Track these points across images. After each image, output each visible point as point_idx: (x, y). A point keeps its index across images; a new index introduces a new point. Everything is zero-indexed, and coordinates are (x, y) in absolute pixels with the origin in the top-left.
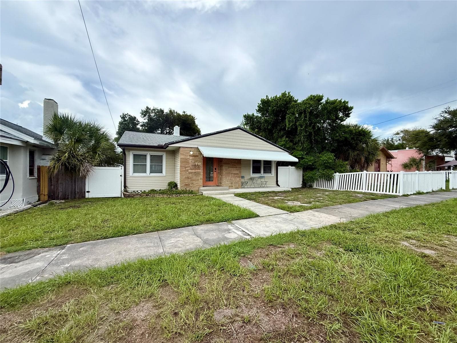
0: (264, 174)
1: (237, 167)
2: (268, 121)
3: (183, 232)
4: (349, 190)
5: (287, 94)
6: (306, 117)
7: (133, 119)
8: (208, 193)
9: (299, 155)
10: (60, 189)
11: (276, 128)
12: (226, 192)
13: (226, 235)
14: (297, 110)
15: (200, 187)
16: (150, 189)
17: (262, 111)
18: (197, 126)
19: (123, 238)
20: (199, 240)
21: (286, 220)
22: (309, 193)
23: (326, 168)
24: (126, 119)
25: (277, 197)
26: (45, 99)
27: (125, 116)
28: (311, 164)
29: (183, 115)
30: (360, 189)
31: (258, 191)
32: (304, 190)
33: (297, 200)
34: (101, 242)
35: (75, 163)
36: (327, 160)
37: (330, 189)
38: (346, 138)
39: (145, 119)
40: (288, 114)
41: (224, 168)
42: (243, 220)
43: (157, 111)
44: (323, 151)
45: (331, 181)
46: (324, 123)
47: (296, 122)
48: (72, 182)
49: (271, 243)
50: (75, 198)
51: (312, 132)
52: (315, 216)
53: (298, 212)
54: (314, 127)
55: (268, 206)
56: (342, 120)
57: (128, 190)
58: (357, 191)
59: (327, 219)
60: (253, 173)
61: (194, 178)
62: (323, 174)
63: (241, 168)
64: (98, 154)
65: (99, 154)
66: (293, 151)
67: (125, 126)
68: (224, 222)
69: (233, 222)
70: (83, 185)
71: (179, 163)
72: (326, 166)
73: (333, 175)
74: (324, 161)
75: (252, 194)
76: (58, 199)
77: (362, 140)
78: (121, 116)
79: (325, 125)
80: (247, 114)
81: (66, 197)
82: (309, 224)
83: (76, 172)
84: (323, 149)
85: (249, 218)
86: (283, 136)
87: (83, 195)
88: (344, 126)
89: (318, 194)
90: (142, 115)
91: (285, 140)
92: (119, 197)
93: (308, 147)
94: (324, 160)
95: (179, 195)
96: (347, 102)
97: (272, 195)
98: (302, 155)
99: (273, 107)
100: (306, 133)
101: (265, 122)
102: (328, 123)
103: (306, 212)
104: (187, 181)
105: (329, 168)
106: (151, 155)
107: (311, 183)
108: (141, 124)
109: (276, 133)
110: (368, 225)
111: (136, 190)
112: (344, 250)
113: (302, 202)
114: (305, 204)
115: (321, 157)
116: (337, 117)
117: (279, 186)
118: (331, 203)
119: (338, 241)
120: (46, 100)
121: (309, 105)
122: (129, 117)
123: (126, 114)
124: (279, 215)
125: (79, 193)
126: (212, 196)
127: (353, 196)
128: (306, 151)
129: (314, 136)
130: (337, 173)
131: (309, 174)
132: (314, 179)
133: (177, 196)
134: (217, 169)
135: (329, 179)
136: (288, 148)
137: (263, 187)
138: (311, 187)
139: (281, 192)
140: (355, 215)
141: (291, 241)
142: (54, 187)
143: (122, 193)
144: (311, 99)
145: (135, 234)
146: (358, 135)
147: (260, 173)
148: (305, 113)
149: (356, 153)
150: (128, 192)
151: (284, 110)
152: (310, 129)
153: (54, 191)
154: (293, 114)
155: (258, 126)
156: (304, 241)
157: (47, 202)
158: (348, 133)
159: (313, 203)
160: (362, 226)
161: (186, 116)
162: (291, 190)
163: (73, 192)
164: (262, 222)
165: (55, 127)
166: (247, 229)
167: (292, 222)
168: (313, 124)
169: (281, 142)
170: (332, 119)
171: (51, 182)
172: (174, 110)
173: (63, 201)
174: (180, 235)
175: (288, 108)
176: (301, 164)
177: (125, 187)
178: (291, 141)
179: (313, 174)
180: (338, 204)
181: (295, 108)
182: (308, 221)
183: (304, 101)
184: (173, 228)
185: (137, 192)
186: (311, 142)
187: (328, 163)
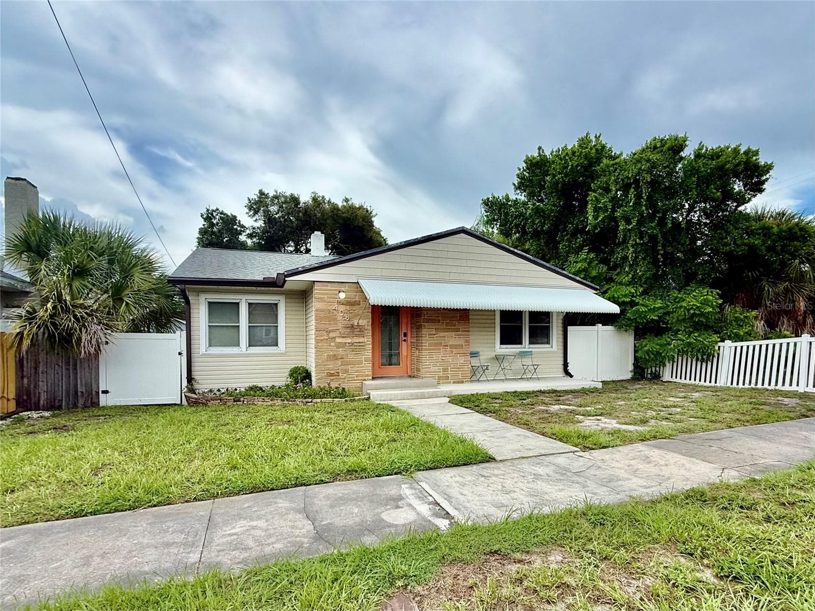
0: (532, 346)
1: (458, 330)
2: (543, 211)
3: (275, 503)
4: (759, 386)
5: (594, 140)
6: (638, 196)
7: (230, 222)
8: (382, 396)
9: (625, 296)
10: (43, 386)
11: (564, 230)
12: (428, 393)
13: (384, 516)
14: (615, 180)
15: (365, 380)
16: (247, 385)
17: (527, 186)
18: (378, 233)
19: (119, 517)
20: (308, 526)
21: (563, 472)
22: (647, 393)
23: (696, 330)
24: (215, 222)
25: (559, 404)
26: (8, 178)
27: (212, 214)
28: (656, 318)
29: (344, 207)
30: (791, 385)
31: (513, 390)
32: (637, 386)
33: (609, 415)
34: (62, 525)
35: (68, 325)
36: (698, 307)
37: (707, 384)
38: (752, 249)
39: (256, 220)
40: (594, 191)
41: (425, 332)
42: (447, 470)
43: (283, 199)
44: (689, 285)
45: (709, 364)
46: (691, 210)
47: (613, 211)
48: (68, 369)
49: (495, 548)
50: (75, 406)
51: (657, 235)
52: (649, 463)
53: (604, 447)
54: (662, 222)
55: (528, 429)
56: (742, 201)
57: (196, 386)
58: (783, 389)
59: (683, 472)
60: (502, 343)
61: (351, 357)
62: (690, 344)
63: (468, 331)
64: (124, 303)
65: (127, 303)
66: (607, 287)
67: (212, 238)
68: (396, 474)
69: (420, 475)
70: (93, 374)
71: (314, 321)
72: (697, 323)
73: (717, 348)
74: (692, 311)
75: (494, 397)
76: (37, 408)
77: (796, 250)
78: (202, 216)
79: (695, 217)
80: (490, 196)
81: (57, 404)
82: (627, 485)
83: (72, 346)
84: (688, 279)
85: (465, 465)
86: (581, 248)
87: (94, 401)
88: (747, 217)
89: (671, 399)
90: (250, 209)
91: (586, 259)
92: (175, 404)
93: (648, 274)
94: (692, 308)
95: (310, 400)
96: (756, 153)
97: (547, 400)
98: (633, 296)
99: (554, 176)
100: (641, 238)
101: (536, 214)
102: (704, 210)
103: (625, 449)
104: (332, 366)
105: (705, 330)
106: (249, 304)
107: (658, 369)
108: (248, 232)
109: (563, 240)
110: (803, 494)
111: (215, 387)
112: (717, 576)
113: (623, 421)
114: (631, 424)
115: (684, 300)
116: (728, 195)
117: (571, 376)
118: (703, 422)
119: (700, 545)
120: (10, 180)
121: (648, 164)
122: (221, 217)
123: (214, 209)
124: (551, 458)
125: (86, 395)
126: (390, 403)
127: (770, 404)
128: (641, 286)
129: (664, 246)
130: (728, 343)
131: (651, 344)
132: (664, 357)
133: (307, 402)
134: (409, 334)
135: (705, 357)
136: (593, 279)
137: (528, 379)
138: (656, 377)
139: (572, 392)
140: (769, 461)
141: (556, 542)
142: (29, 381)
143: (183, 394)
144: (655, 148)
145: (155, 506)
146: (787, 239)
147: (521, 343)
148: (637, 187)
149: (781, 287)
150: (195, 394)
151: (584, 181)
152: (651, 228)
153: (30, 391)
154: (607, 190)
155: (520, 224)
156: (595, 543)
157: (10, 417)
158: (759, 234)
159: (653, 422)
160: (783, 495)
161: (352, 208)
162: (600, 386)
163: (72, 392)
164: (497, 476)
165: (27, 243)
166: (449, 498)
167: (581, 480)
168: (658, 212)
169: (576, 262)
170: (714, 200)
171: (23, 371)
172: (323, 197)
173: (47, 414)
174: (263, 513)
175: (593, 176)
176: (629, 319)
177: (190, 379)
178: (605, 261)
179: (661, 346)
180: (723, 426)
181: (610, 174)
182: (626, 476)
183: (635, 154)
184: (255, 489)
185: (218, 393)
186: (655, 262)
187: (702, 314)
